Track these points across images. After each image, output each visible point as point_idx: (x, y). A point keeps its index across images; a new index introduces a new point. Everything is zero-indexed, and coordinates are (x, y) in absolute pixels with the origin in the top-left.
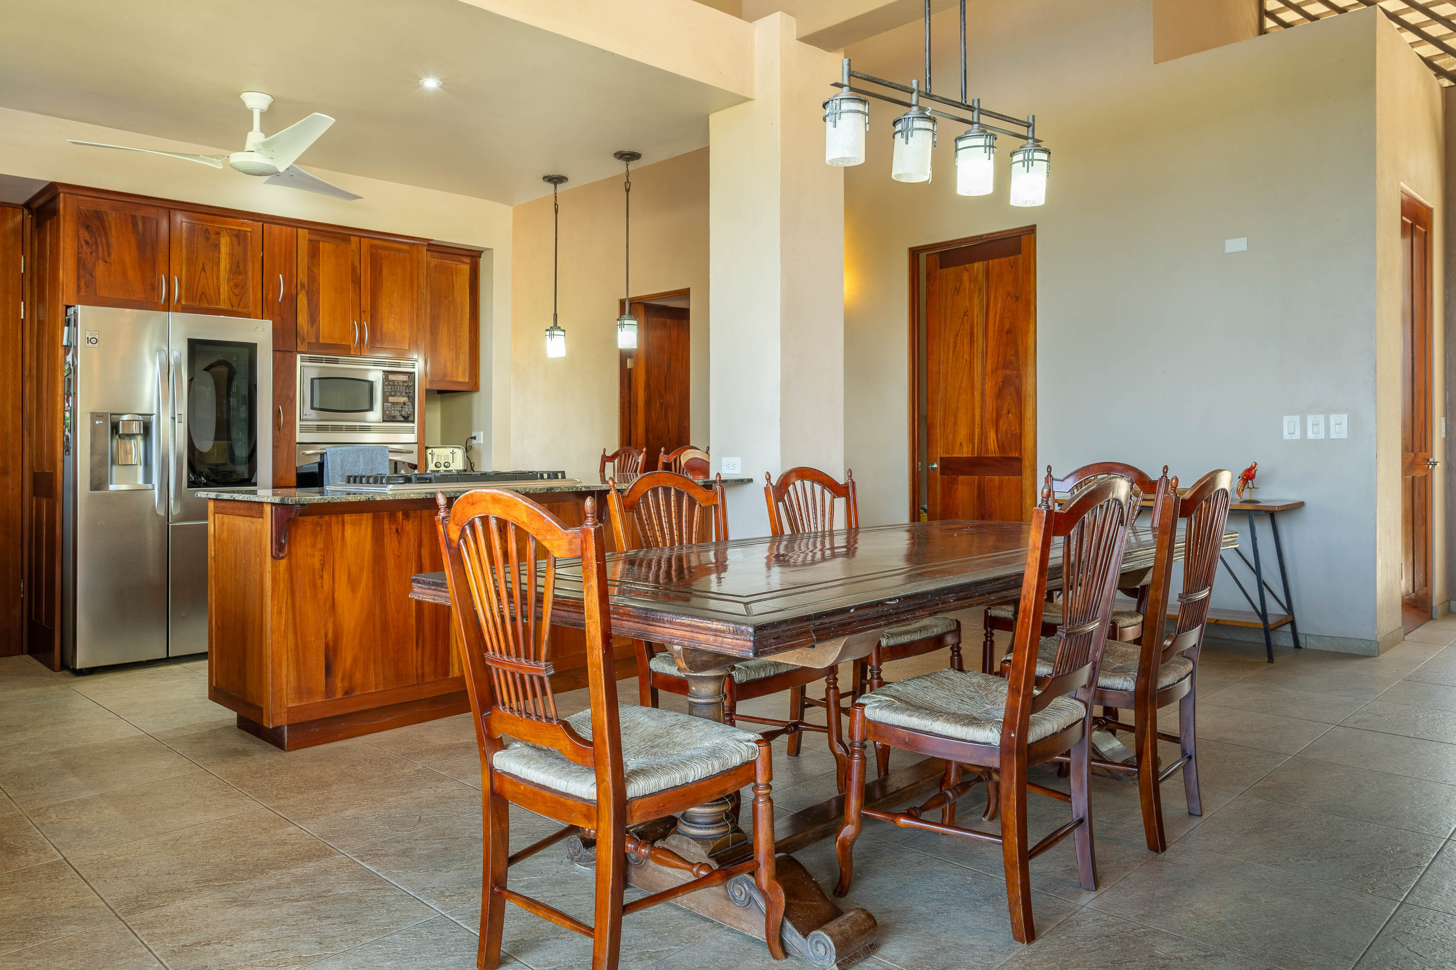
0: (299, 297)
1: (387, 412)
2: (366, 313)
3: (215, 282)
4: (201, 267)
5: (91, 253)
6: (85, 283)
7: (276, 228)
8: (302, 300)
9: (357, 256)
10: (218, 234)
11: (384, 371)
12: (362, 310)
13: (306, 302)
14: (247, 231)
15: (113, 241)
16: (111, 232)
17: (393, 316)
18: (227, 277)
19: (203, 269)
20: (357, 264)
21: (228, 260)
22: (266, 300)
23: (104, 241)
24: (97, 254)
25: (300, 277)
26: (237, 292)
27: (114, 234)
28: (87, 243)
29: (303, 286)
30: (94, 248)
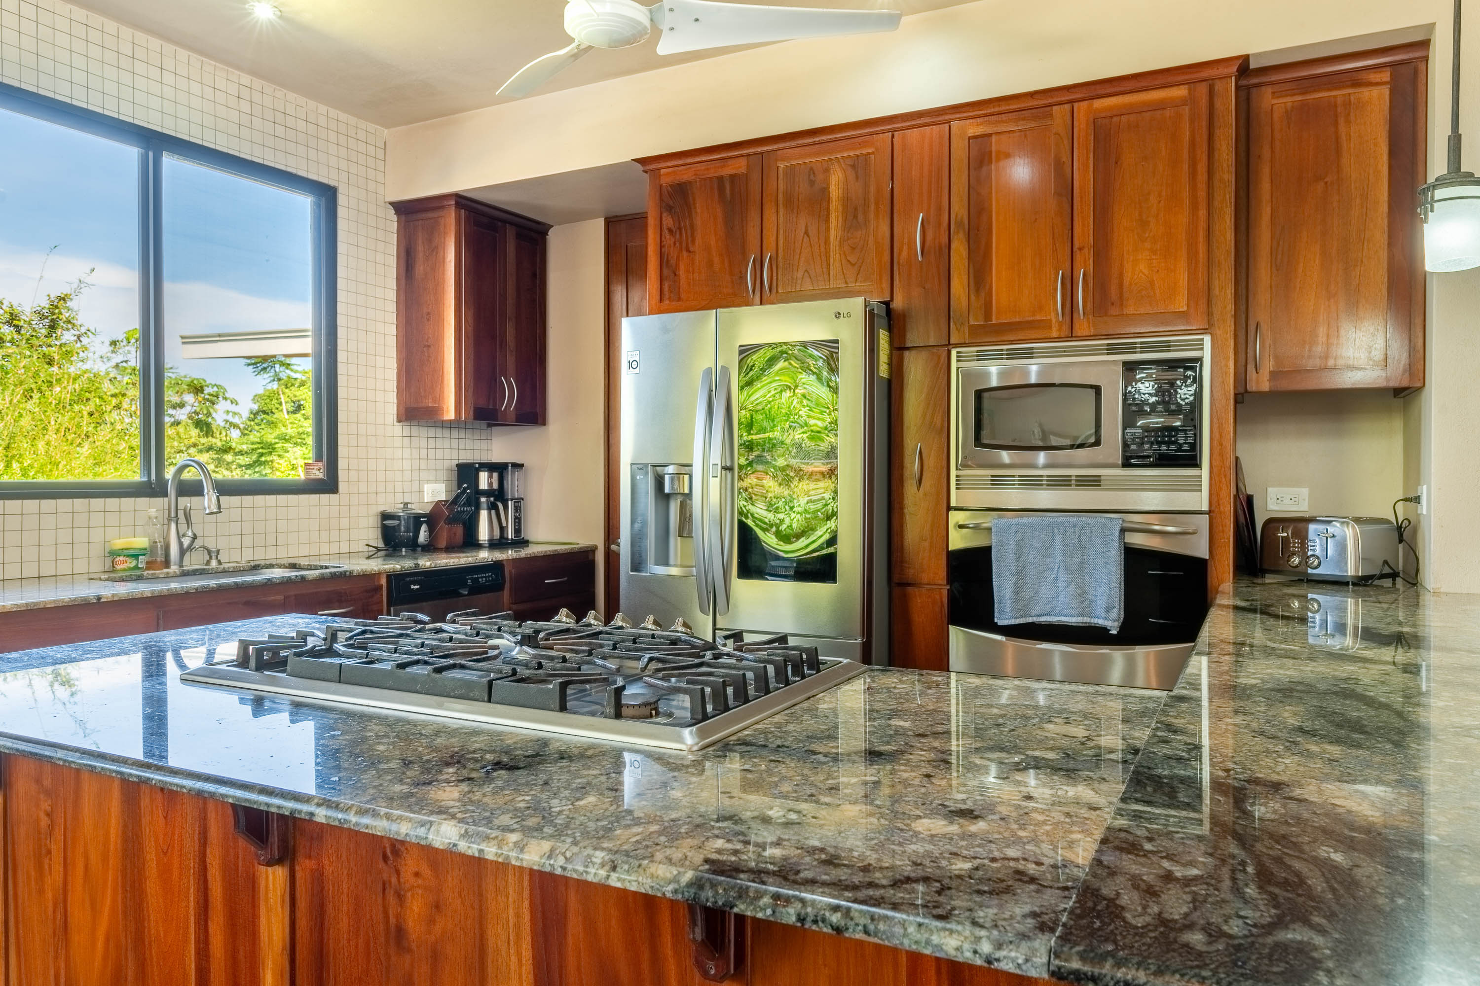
0: (953, 246)
1: (1133, 447)
2: (1086, 250)
3: (823, 249)
4: (803, 230)
5: (675, 244)
6: (669, 287)
7: (914, 135)
8: (959, 249)
9: (1066, 143)
10: (827, 171)
11: (1125, 363)
12: (1077, 245)
13: (965, 253)
14: (869, 154)
15: (698, 222)
16: (695, 208)
17: (1147, 245)
18: (839, 238)
19: (806, 233)
20: (1066, 158)
21: (840, 210)
22: (899, 263)
23: (688, 222)
24: (681, 244)
25: (955, 208)
26: (853, 259)
27: (699, 211)
28: (670, 230)
29: (960, 224)
30: (678, 236)
